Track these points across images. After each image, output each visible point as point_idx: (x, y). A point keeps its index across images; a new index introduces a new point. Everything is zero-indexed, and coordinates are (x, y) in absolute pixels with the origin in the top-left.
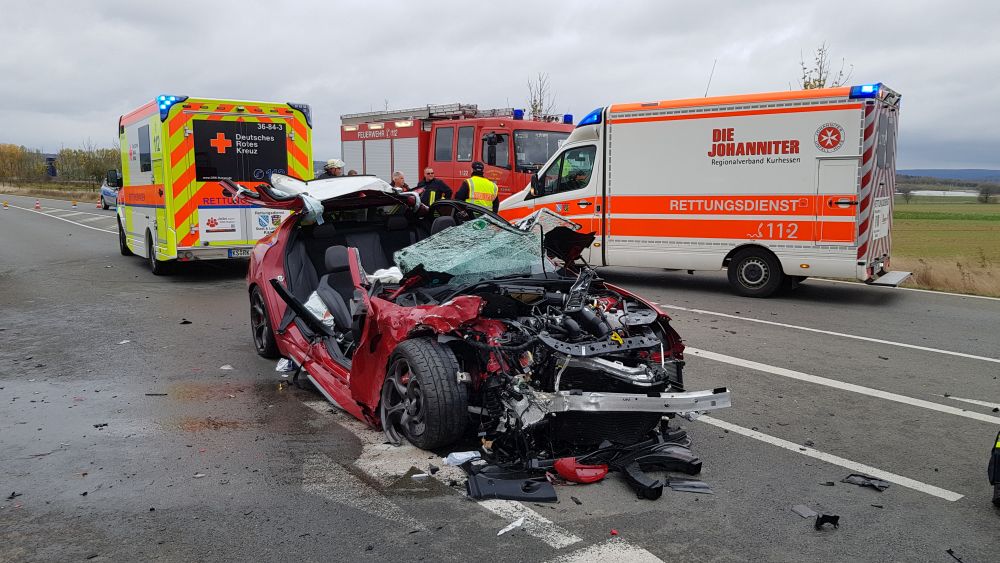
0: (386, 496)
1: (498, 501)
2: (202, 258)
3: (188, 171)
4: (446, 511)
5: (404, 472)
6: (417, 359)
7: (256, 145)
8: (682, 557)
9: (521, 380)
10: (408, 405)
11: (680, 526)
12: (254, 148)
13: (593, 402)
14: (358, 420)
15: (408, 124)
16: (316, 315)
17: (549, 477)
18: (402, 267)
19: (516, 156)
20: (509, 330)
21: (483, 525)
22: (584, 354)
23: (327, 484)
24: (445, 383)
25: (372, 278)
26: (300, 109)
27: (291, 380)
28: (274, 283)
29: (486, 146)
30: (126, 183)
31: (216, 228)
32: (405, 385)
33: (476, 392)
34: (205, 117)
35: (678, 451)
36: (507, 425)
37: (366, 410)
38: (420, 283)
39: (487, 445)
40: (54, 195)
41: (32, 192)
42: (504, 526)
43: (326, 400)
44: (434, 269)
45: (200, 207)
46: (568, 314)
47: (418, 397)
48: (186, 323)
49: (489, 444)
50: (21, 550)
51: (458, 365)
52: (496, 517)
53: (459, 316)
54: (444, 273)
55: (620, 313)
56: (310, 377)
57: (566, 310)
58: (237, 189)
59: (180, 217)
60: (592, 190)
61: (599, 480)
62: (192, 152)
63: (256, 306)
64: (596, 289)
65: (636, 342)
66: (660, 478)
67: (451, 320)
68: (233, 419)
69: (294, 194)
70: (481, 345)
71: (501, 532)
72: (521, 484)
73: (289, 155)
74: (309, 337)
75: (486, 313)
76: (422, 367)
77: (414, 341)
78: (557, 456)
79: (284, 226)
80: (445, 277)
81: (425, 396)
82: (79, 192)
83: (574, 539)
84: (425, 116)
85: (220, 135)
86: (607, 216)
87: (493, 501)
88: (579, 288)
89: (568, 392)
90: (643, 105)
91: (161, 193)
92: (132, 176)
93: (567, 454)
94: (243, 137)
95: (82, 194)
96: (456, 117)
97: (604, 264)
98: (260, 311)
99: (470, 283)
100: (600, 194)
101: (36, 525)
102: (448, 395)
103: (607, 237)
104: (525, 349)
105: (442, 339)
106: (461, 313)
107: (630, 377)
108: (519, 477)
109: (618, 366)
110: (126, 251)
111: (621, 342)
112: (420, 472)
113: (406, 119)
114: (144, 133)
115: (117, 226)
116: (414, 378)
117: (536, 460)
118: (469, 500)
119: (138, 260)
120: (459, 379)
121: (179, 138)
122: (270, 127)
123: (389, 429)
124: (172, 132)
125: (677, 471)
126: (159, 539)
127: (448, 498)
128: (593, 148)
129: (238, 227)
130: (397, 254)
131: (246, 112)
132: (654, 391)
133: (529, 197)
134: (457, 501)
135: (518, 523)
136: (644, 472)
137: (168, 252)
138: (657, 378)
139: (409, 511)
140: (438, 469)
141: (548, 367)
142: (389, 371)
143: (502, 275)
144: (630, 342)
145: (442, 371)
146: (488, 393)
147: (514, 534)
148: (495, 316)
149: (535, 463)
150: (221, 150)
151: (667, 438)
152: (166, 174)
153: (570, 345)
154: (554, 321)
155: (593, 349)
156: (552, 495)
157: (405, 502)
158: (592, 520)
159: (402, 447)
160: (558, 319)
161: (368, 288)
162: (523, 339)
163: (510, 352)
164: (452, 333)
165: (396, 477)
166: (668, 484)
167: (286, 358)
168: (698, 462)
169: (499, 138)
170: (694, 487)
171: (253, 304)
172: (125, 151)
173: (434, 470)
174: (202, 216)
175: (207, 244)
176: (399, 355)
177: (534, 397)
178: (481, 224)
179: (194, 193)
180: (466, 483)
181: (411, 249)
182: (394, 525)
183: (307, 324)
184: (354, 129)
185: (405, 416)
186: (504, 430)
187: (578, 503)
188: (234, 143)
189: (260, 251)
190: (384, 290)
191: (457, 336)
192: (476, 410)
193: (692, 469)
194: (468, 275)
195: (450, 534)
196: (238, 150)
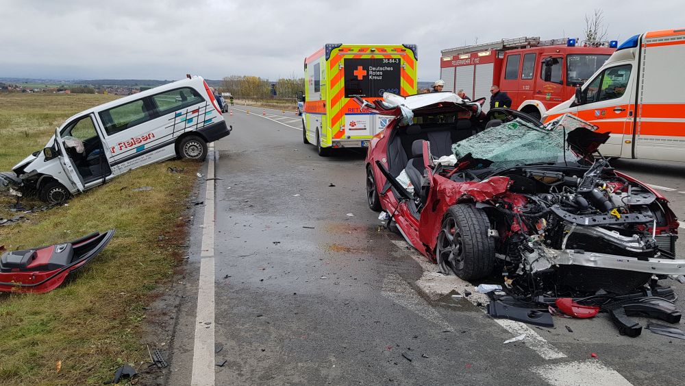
0: (432, 306)
1: (510, 321)
2: (346, 146)
3: (340, 91)
4: (471, 322)
5: (447, 292)
6: (461, 218)
7: (381, 73)
8: (645, 381)
9: (537, 239)
10: (454, 248)
11: (651, 359)
12: (380, 75)
13: (591, 259)
14: (423, 255)
15: (487, 54)
16: (402, 185)
17: (551, 309)
18: (457, 155)
19: (567, 74)
20: (529, 202)
21: (494, 335)
22: (587, 223)
23: (396, 293)
24: (479, 236)
25: (436, 162)
26: (410, 48)
27: (386, 226)
28: (378, 162)
29: (544, 67)
30: (307, 99)
31: (355, 127)
32: (452, 235)
33: (502, 244)
34: (351, 57)
35: (665, 305)
36: (524, 269)
37: (428, 250)
38: (469, 166)
39: (508, 282)
40: (274, 106)
41: (262, 105)
42: (510, 338)
43: (405, 240)
44: (479, 156)
45: (346, 114)
46: (581, 193)
47: (460, 244)
48: (332, 186)
49: (510, 281)
50: (226, 307)
51: (489, 224)
52: (506, 331)
53: (492, 190)
54: (486, 160)
55: (624, 194)
56: (397, 225)
57: (579, 190)
58: (363, 103)
59: (334, 121)
60: (627, 99)
61: (591, 317)
62: (343, 79)
63: (370, 178)
64: (607, 175)
65: (632, 218)
66: (642, 322)
67: (486, 193)
68: (348, 246)
69: (396, 105)
70: (508, 211)
71: (506, 342)
72: (528, 311)
73: (402, 79)
74: (399, 199)
75: (513, 189)
76: (463, 224)
77: (460, 205)
78: (559, 296)
79: (388, 127)
80: (487, 163)
81: (464, 243)
82: (287, 105)
83: (561, 355)
84: (500, 47)
85: (360, 68)
86: (638, 119)
87: (505, 320)
88: (592, 174)
89: (573, 251)
90: (675, 31)
91: (325, 105)
92: (310, 96)
93: (568, 296)
94: (374, 69)
95: (289, 106)
96: (524, 47)
97: (633, 157)
98: (372, 180)
99: (506, 167)
100: (633, 102)
101: (235, 294)
102: (480, 244)
103: (636, 136)
104: (541, 217)
105: (479, 206)
106: (494, 188)
107: (624, 244)
108: (528, 308)
109: (615, 235)
110: (306, 141)
111: (619, 217)
112: (458, 294)
113: (486, 50)
114: (317, 67)
115: (302, 126)
116: (458, 231)
117: (542, 297)
118: (489, 317)
119: (312, 147)
120: (489, 234)
121: (336, 70)
122: (390, 61)
123: (441, 263)
124: (332, 67)
125: (659, 318)
126: (295, 311)
127: (473, 314)
128: (629, 67)
129: (368, 127)
130: (454, 146)
131: (376, 52)
132: (643, 256)
133: (573, 105)
134: (480, 316)
135: (521, 338)
136: (628, 316)
137: (327, 142)
138: (648, 246)
139: (445, 318)
140: (470, 294)
141: (558, 231)
142: (443, 225)
143: (531, 162)
144: (627, 217)
145: (477, 227)
146: (510, 245)
147: (516, 344)
148: (519, 191)
149: (541, 299)
150: (360, 78)
151: (655, 293)
152: (328, 94)
153: (576, 216)
154: (567, 198)
155: (594, 220)
156: (549, 322)
157: (444, 311)
158: (578, 344)
159: (449, 276)
160: (571, 197)
161: (433, 168)
162: (539, 209)
163: (528, 218)
164: (487, 202)
165: (441, 295)
166: (648, 328)
167: (385, 211)
168: (678, 314)
169: (555, 61)
170: (670, 332)
171: (368, 176)
172: (307, 79)
173: (468, 294)
174: (347, 119)
175: (349, 137)
176: (449, 214)
177: (544, 252)
178: (514, 126)
179: (343, 105)
180: (488, 305)
181: (463, 142)
182: (434, 325)
183: (397, 190)
184: (449, 59)
185: (451, 256)
186: (521, 273)
187: (570, 331)
188: (368, 73)
189: (375, 141)
190: (444, 171)
191: (491, 204)
192: (502, 257)
193: (673, 319)
194: (506, 162)
195: (470, 337)
196: (370, 77)
